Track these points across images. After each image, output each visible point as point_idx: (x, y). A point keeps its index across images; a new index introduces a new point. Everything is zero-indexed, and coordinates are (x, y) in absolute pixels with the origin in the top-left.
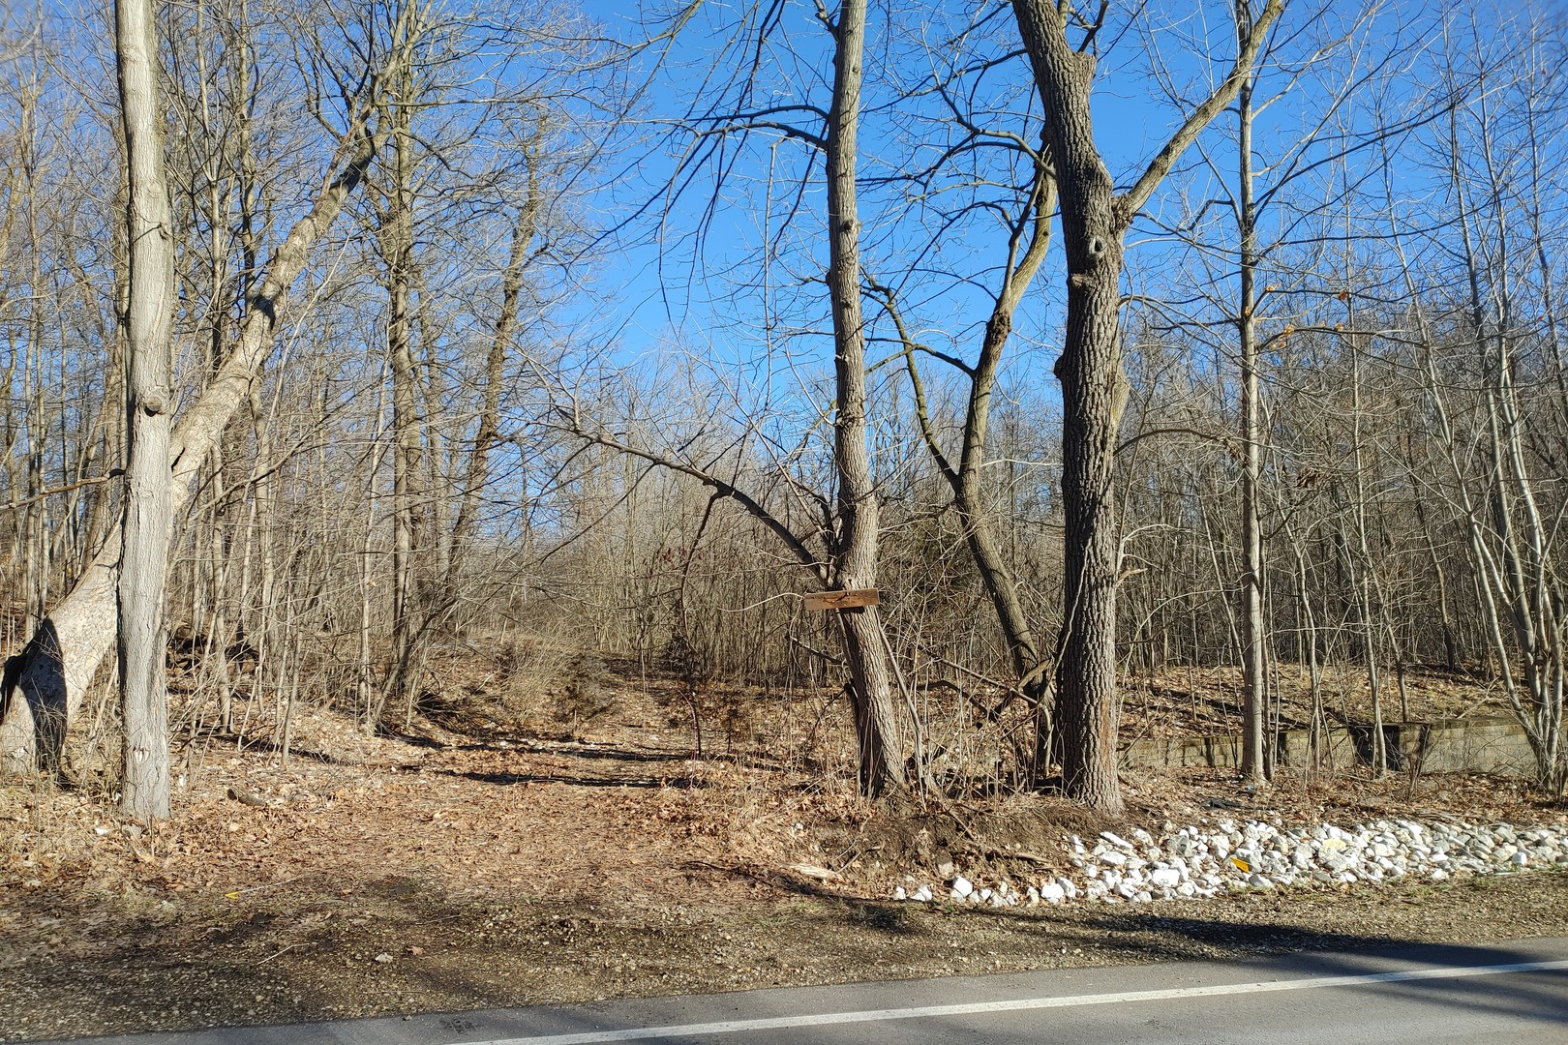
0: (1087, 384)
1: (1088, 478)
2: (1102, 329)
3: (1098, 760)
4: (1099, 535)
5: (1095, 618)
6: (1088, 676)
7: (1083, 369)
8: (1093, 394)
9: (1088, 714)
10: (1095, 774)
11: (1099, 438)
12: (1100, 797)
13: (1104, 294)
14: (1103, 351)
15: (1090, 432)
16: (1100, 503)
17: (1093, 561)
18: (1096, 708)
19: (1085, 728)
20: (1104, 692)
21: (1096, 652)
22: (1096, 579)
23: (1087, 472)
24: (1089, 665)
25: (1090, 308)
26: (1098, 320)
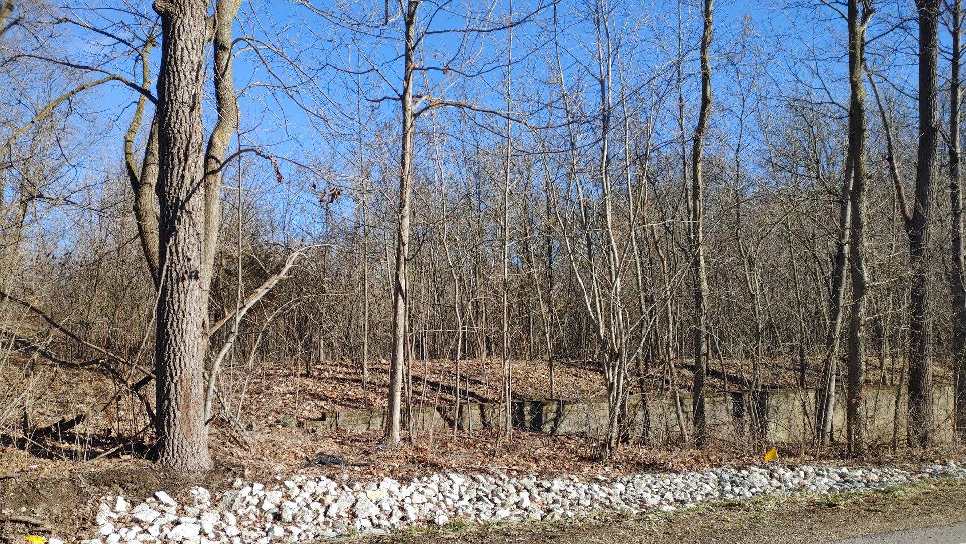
0: (172, 101)
1: (172, 185)
2: (186, 53)
3: (178, 429)
4: (181, 236)
5: (176, 308)
6: (169, 357)
7: (169, 88)
8: (177, 111)
9: (169, 390)
10: (175, 441)
11: (182, 151)
12: (180, 460)
13: (186, 22)
14: (187, 73)
15: (174, 144)
16: (183, 207)
17: (175, 258)
18: (176, 385)
19: (167, 402)
20: (184, 371)
21: (176, 337)
22: (178, 274)
23: (171, 179)
24: (170, 348)
25: (173, 33)
26: (181, 44)
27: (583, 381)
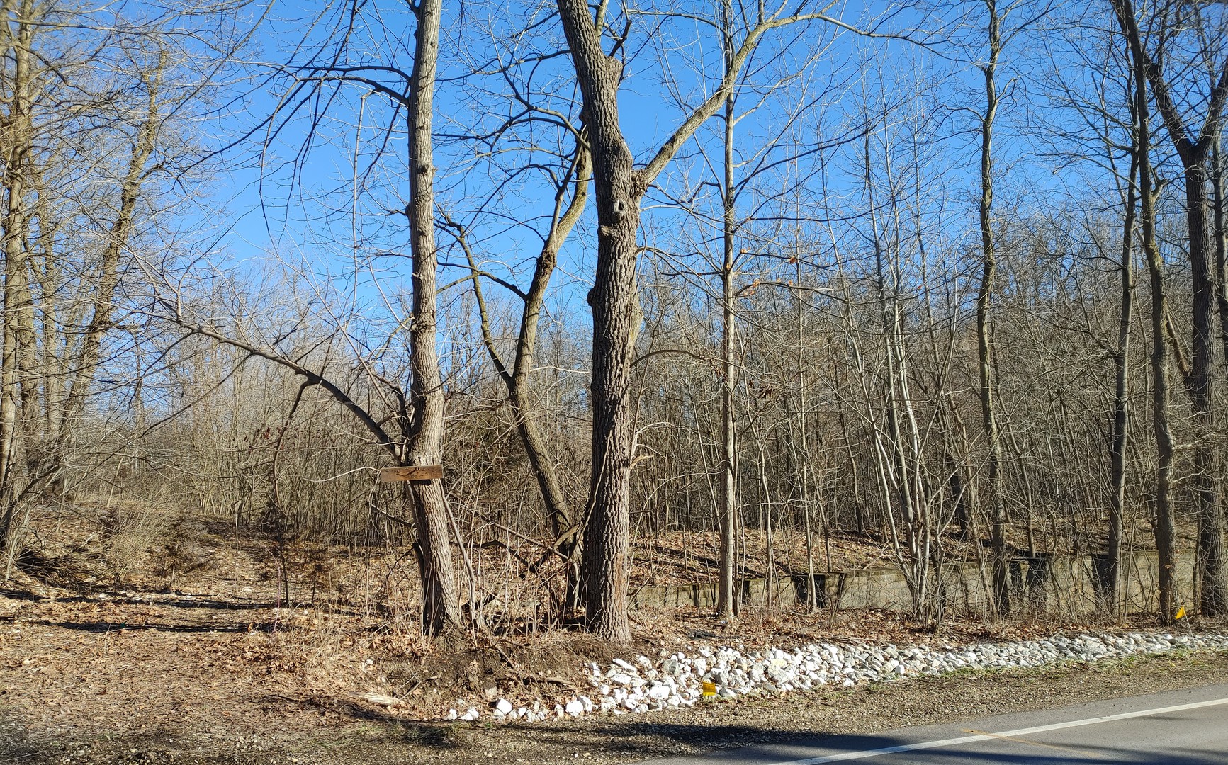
0: (611, 311)
1: (610, 384)
2: (624, 270)
3: (613, 603)
4: (618, 428)
5: (614, 492)
6: (607, 537)
7: (609, 300)
8: (616, 319)
9: (606, 567)
10: (610, 614)
11: (619, 354)
12: (613, 632)
13: (625, 243)
14: (624, 287)
15: (613, 348)
16: (620, 403)
17: (613, 448)
18: (612, 563)
19: (604, 578)
20: (619, 550)
21: (613, 518)
22: (615, 462)
23: (610, 379)
24: (608, 529)
25: (614, 253)
26: (620, 262)
27: (848, 552)
